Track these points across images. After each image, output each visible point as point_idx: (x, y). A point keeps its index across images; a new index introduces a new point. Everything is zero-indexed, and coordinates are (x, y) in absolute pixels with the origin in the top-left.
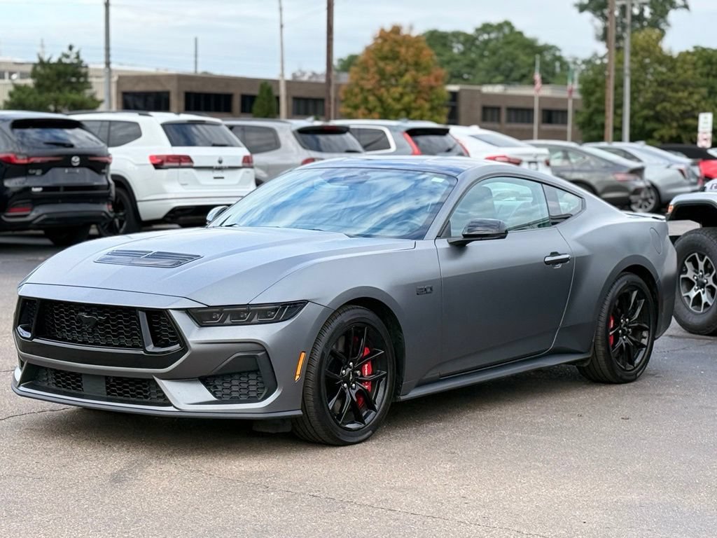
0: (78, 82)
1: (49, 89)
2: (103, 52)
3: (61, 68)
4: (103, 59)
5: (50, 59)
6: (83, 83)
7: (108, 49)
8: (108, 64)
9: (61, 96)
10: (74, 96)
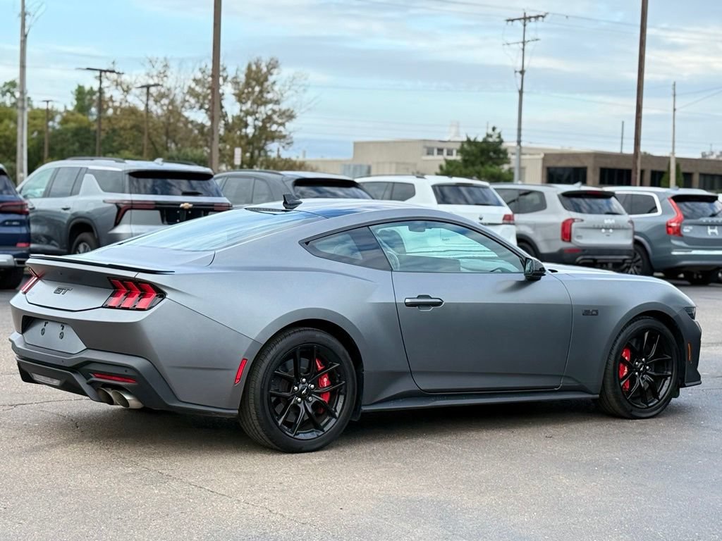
0: (499, 158)
1: (473, 164)
2: (516, 132)
3: (484, 145)
4: (515, 138)
5: (475, 138)
6: (503, 158)
7: (520, 130)
8: (519, 142)
9: (482, 169)
10: (495, 170)
